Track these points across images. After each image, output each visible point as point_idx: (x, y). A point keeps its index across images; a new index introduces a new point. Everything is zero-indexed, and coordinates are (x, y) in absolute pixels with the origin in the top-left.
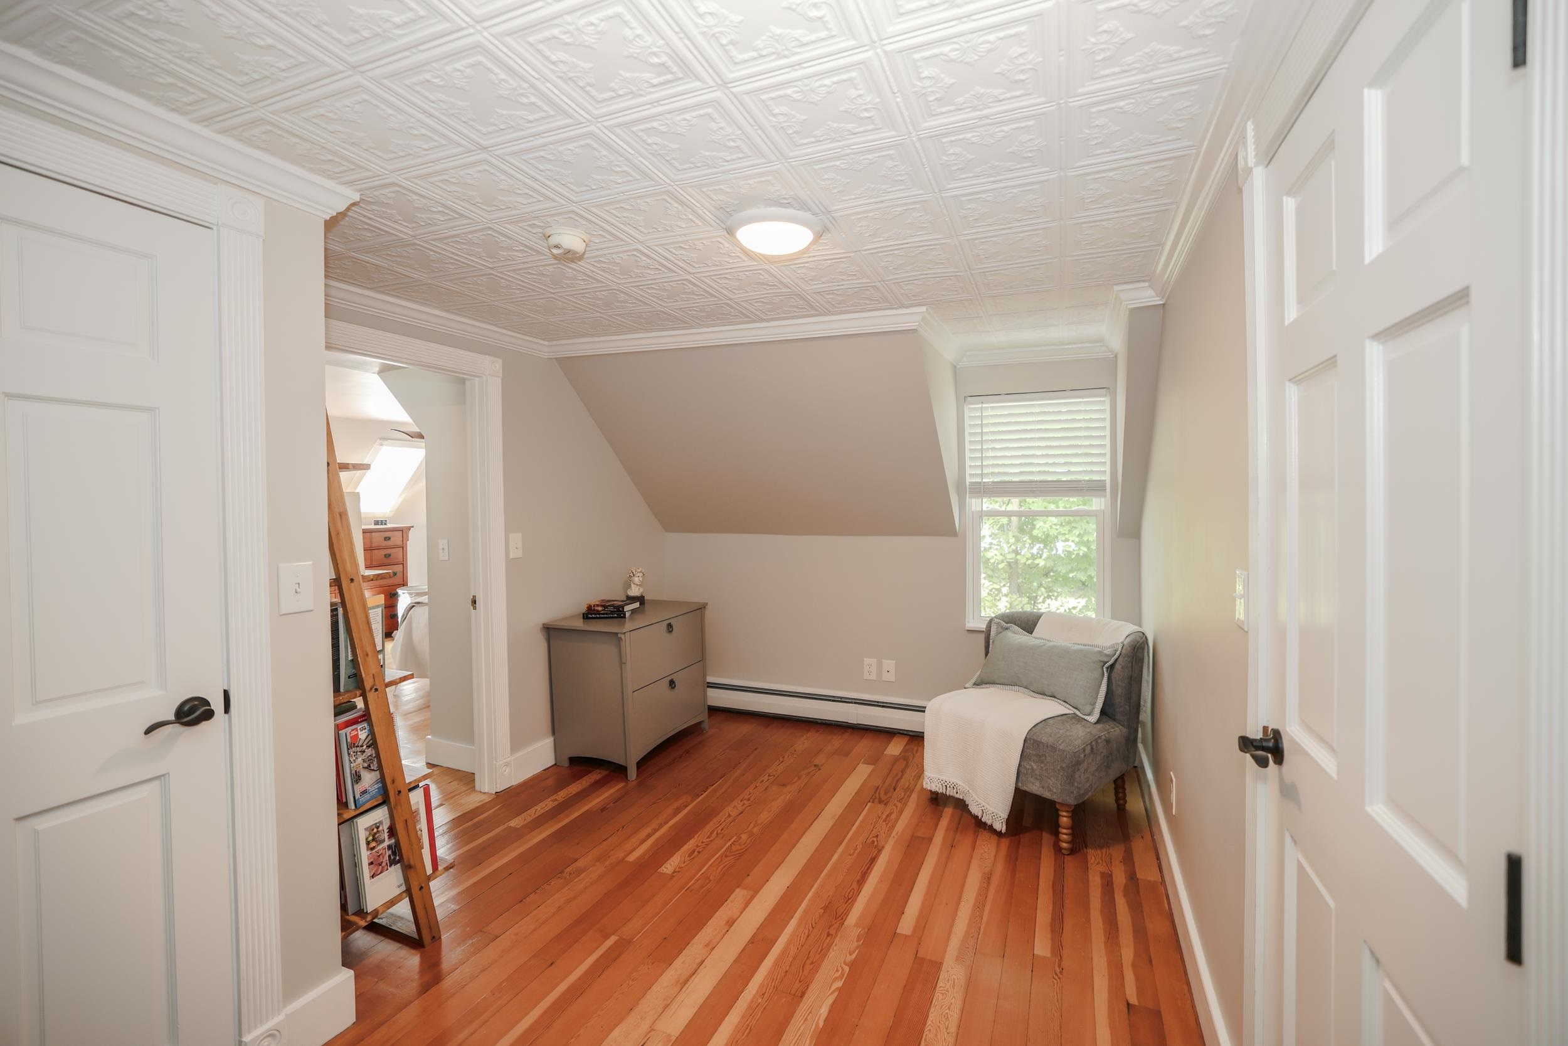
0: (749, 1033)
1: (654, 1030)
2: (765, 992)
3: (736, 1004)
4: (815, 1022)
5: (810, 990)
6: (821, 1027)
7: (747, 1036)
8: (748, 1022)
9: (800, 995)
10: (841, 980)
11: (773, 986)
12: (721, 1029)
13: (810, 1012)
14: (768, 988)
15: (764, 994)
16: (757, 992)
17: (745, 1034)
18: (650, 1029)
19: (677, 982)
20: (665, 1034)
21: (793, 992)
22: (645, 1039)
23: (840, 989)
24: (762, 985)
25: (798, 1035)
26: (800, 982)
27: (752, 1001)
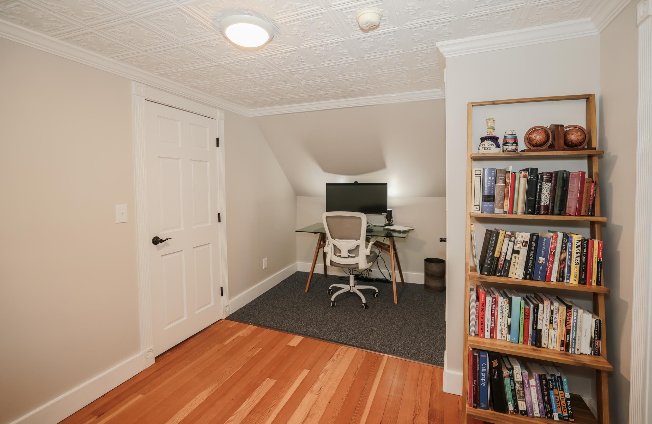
0: (278, 395)
1: (317, 395)
2: (268, 412)
3: (283, 406)
4: (250, 400)
5: (247, 415)
6: (248, 399)
7: (279, 394)
8: (278, 399)
9: (253, 412)
10: (229, 420)
11: (264, 416)
12: (290, 396)
13: (250, 404)
14: (266, 415)
15: (269, 412)
16: (272, 412)
17: (280, 394)
18: (319, 395)
19: (311, 416)
20: (313, 393)
21: (255, 413)
22: (320, 391)
23: (232, 415)
24: (269, 416)
25: (259, 395)
26: (250, 419)
27: (275, 408)
